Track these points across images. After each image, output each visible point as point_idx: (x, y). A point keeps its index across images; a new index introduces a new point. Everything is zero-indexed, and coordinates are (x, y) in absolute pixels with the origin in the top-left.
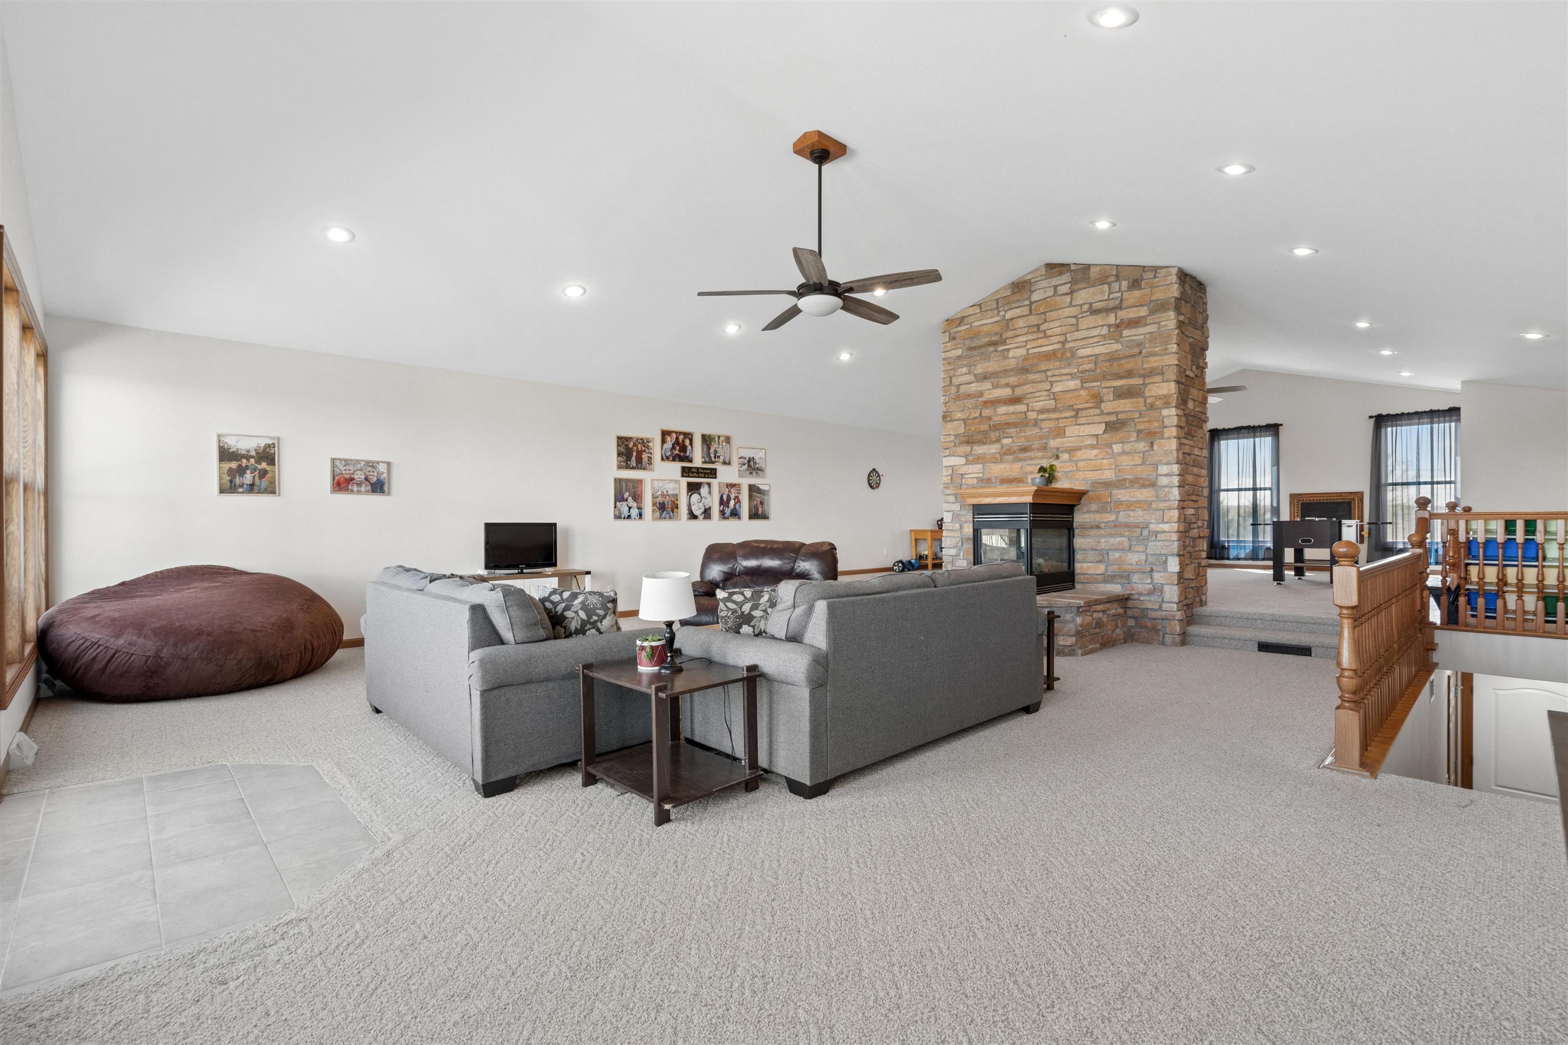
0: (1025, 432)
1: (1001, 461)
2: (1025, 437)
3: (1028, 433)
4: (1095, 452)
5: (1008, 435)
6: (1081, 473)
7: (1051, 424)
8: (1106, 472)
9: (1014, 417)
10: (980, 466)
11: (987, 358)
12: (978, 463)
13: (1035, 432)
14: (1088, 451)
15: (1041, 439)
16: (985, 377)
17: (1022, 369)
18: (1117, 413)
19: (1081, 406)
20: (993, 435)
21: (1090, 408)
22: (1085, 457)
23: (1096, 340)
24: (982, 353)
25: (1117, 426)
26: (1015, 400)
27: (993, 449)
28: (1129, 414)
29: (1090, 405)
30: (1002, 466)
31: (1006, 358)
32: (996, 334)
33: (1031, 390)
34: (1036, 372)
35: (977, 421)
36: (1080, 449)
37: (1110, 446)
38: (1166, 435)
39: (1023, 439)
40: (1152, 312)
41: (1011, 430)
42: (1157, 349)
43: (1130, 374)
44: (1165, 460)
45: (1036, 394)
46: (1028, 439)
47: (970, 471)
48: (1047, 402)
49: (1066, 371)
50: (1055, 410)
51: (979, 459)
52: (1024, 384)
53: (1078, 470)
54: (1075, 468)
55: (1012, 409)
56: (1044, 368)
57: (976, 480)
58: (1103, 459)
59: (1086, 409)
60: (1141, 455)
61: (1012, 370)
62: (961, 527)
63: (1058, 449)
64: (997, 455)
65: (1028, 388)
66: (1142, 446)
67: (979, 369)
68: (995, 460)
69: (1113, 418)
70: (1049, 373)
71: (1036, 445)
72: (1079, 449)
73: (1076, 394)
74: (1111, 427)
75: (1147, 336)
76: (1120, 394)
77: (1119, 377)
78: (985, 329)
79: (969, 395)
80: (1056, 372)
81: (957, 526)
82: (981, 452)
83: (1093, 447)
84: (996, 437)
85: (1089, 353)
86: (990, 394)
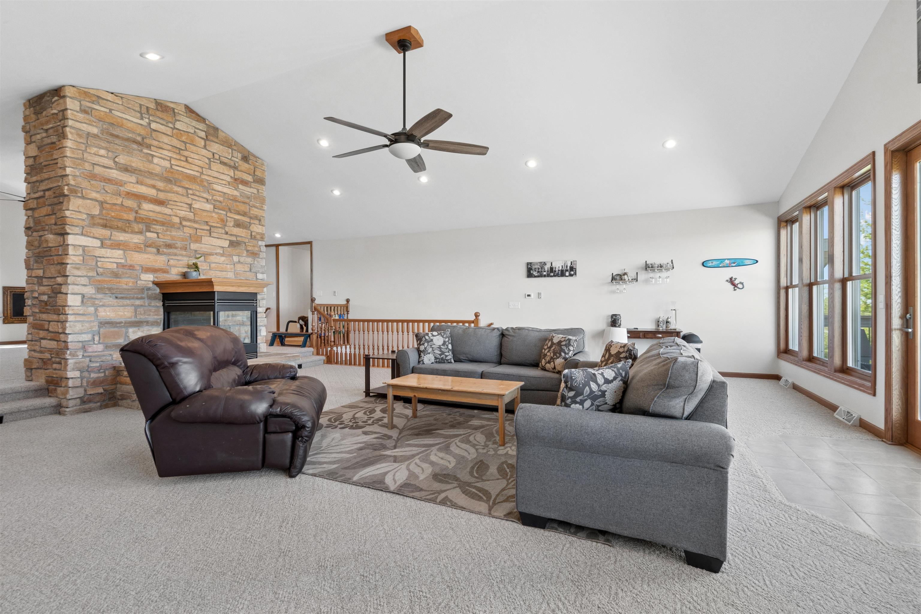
0: (171, 232)
1: (145, 252)
2: (171, 236)
3: (174, 233)
4: (223, 259)
5: (155, 231)
6: (213, 272)
7: (192, 231)
8: (229, 273)
9: (160, 216)
10: (121, 252)
11: (130, 153)
12: (119, 249)
13: (179, 234)
14: (218, 257)
15: (183, 241)
16: (126, 169)
17: (166, 178)
18: (236, 236)
19: (214, 224)
20: (136, 227)
21: (219, 227)
22: (216, 261)
23: (224, 182)
24: (126, 146)
25: (235, 244)
26: (161, 203)
27: (136, 239)
28: (244, 239)
29: (219, 225)
30: (146, 256)
31: (151, 162)
32: (139, 135)
33: (176, 199)
34: (179, 186)
35: (118, 208)
36: (213, 255)
37: (231, 256)
38: (261, 257)
39: (169, 238)
40: (254, 181)
41: (158, 227)
42: (258, 205)
43: (244, 214)
44: (261, 271)
45: (178, 204)
46: (173, 238)
47: (108, 255)
48: (188, 213)
49: (205, 195)
50: (195, 222)
51: (117, 245)
52: (168, 192)
53: (210, 269)
54: (208, 268)
55: (158, 208)
56: (187, 186)
57: (115, 265)
58: (227, 264)
59: (217, 227)
60: (249, 266)
61: (156, 175)
62: (96, 310)
63: (196, 251)
64: (142, 246)
65: (170, 196)
66: (249, 260)
67: (122, 159)
68: (137, 249)
69: (234, 239)
70: (190, 192)
71: (179, 244)
72: (211, 254)
73: (209, 214)
74: (232, 244)
75: (253, 195)
76: (238, 224)
77: (239, 213)
78: (130, 125)
79: (109, 180)
80: (197, 193)
81: (92, 309)
82: (122, 238)
83: (222, 255)
84: (139, 229)
85: (220, 190)
86: (134, 188)
